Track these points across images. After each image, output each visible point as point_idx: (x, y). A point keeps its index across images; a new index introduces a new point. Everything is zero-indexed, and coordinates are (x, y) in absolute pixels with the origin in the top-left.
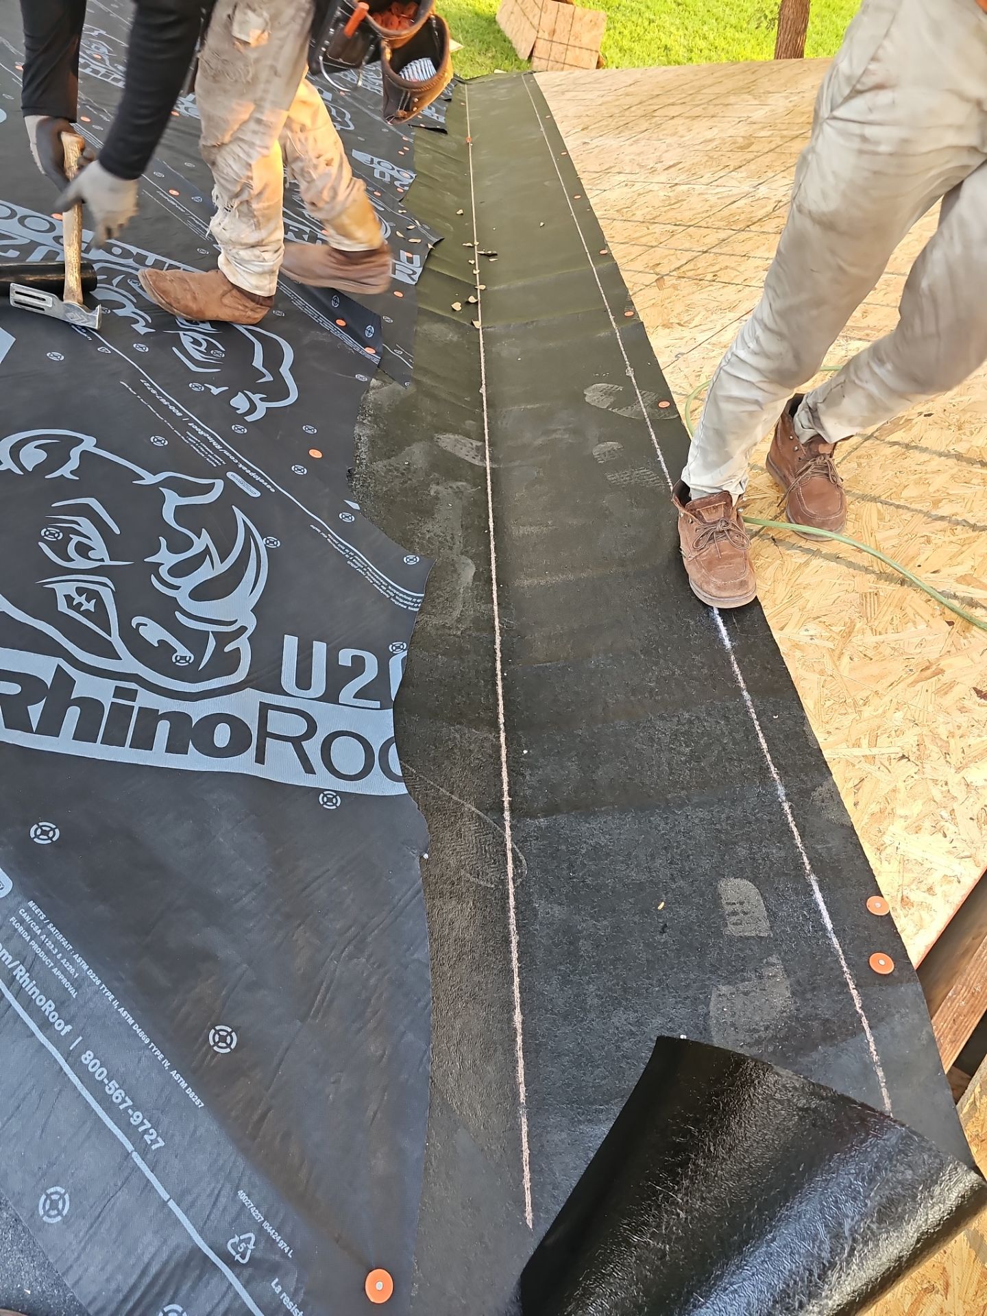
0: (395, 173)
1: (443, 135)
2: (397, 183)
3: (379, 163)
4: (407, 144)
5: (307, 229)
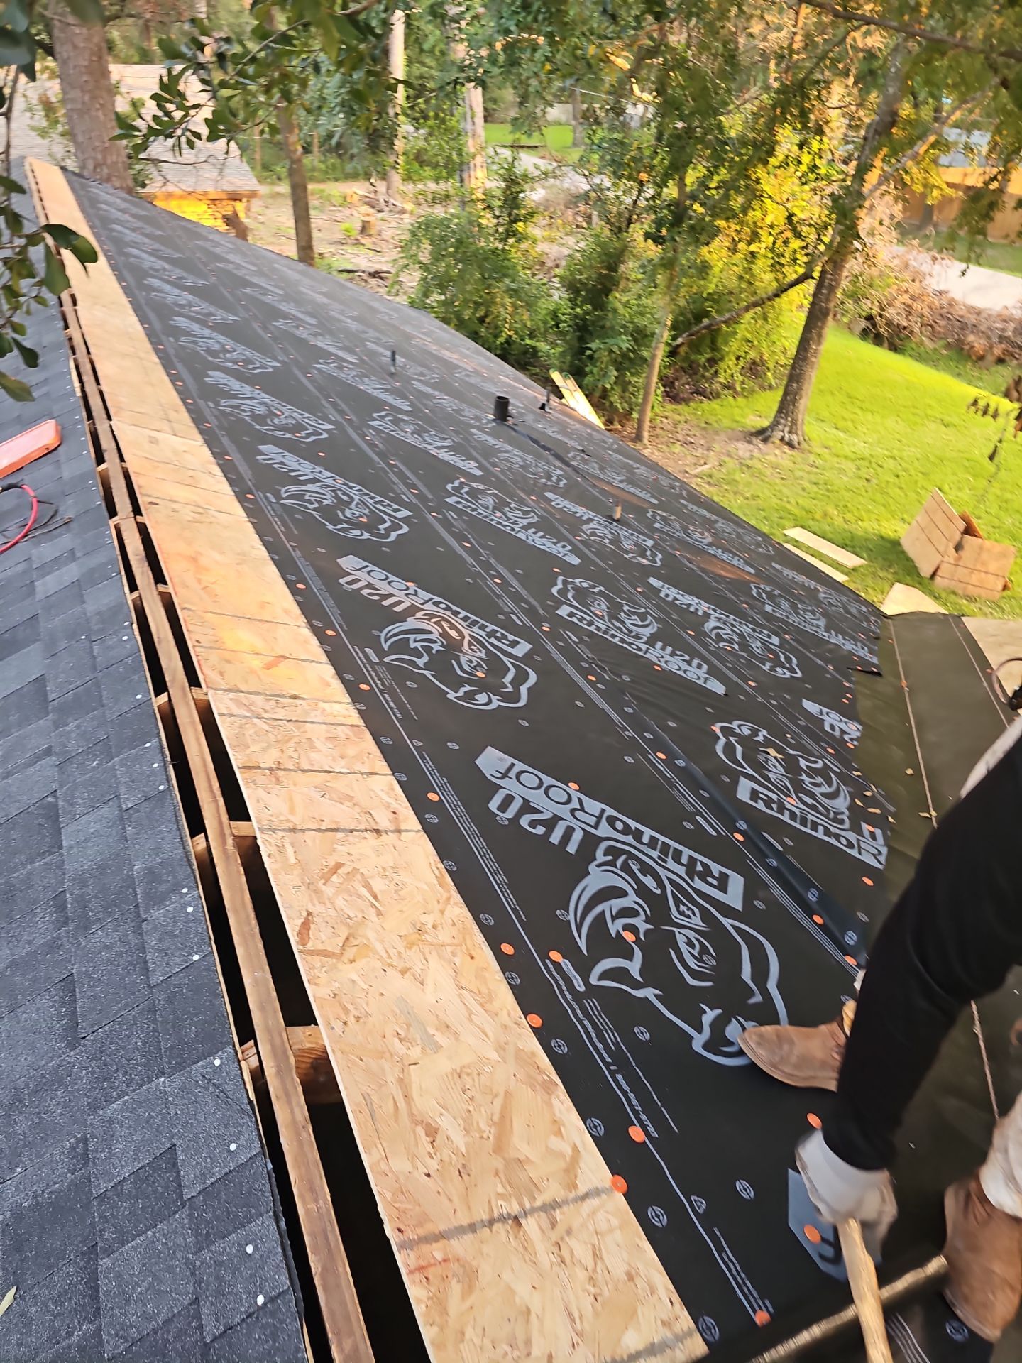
0: (843, 726)
1: (878, 678)
2: (846, 737)
3: (827, 714)
4: (849, 690)
5: (774, 797)
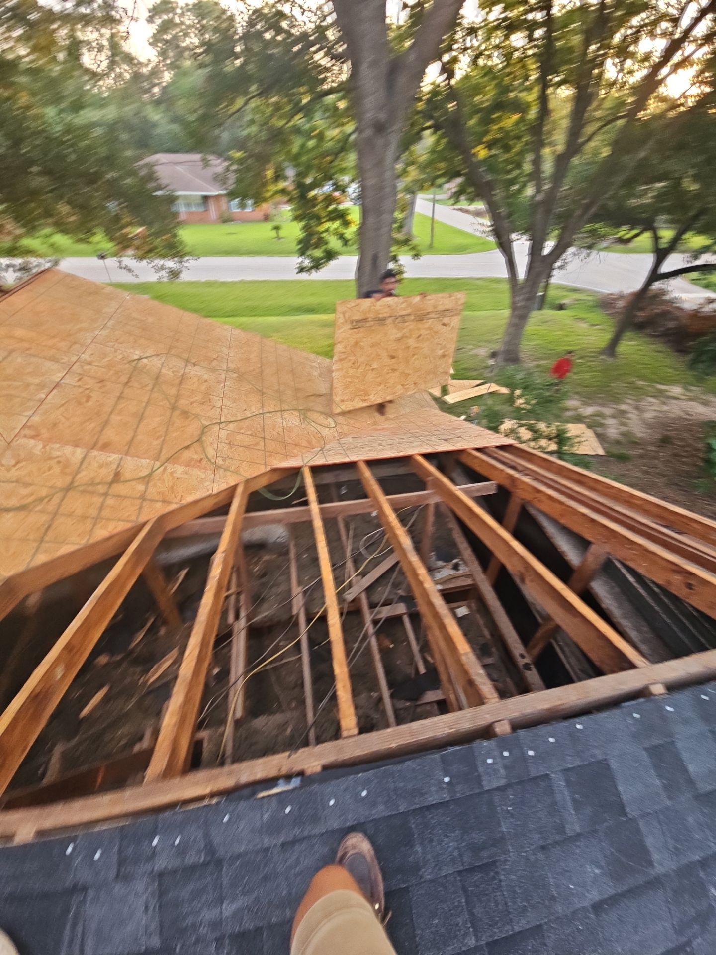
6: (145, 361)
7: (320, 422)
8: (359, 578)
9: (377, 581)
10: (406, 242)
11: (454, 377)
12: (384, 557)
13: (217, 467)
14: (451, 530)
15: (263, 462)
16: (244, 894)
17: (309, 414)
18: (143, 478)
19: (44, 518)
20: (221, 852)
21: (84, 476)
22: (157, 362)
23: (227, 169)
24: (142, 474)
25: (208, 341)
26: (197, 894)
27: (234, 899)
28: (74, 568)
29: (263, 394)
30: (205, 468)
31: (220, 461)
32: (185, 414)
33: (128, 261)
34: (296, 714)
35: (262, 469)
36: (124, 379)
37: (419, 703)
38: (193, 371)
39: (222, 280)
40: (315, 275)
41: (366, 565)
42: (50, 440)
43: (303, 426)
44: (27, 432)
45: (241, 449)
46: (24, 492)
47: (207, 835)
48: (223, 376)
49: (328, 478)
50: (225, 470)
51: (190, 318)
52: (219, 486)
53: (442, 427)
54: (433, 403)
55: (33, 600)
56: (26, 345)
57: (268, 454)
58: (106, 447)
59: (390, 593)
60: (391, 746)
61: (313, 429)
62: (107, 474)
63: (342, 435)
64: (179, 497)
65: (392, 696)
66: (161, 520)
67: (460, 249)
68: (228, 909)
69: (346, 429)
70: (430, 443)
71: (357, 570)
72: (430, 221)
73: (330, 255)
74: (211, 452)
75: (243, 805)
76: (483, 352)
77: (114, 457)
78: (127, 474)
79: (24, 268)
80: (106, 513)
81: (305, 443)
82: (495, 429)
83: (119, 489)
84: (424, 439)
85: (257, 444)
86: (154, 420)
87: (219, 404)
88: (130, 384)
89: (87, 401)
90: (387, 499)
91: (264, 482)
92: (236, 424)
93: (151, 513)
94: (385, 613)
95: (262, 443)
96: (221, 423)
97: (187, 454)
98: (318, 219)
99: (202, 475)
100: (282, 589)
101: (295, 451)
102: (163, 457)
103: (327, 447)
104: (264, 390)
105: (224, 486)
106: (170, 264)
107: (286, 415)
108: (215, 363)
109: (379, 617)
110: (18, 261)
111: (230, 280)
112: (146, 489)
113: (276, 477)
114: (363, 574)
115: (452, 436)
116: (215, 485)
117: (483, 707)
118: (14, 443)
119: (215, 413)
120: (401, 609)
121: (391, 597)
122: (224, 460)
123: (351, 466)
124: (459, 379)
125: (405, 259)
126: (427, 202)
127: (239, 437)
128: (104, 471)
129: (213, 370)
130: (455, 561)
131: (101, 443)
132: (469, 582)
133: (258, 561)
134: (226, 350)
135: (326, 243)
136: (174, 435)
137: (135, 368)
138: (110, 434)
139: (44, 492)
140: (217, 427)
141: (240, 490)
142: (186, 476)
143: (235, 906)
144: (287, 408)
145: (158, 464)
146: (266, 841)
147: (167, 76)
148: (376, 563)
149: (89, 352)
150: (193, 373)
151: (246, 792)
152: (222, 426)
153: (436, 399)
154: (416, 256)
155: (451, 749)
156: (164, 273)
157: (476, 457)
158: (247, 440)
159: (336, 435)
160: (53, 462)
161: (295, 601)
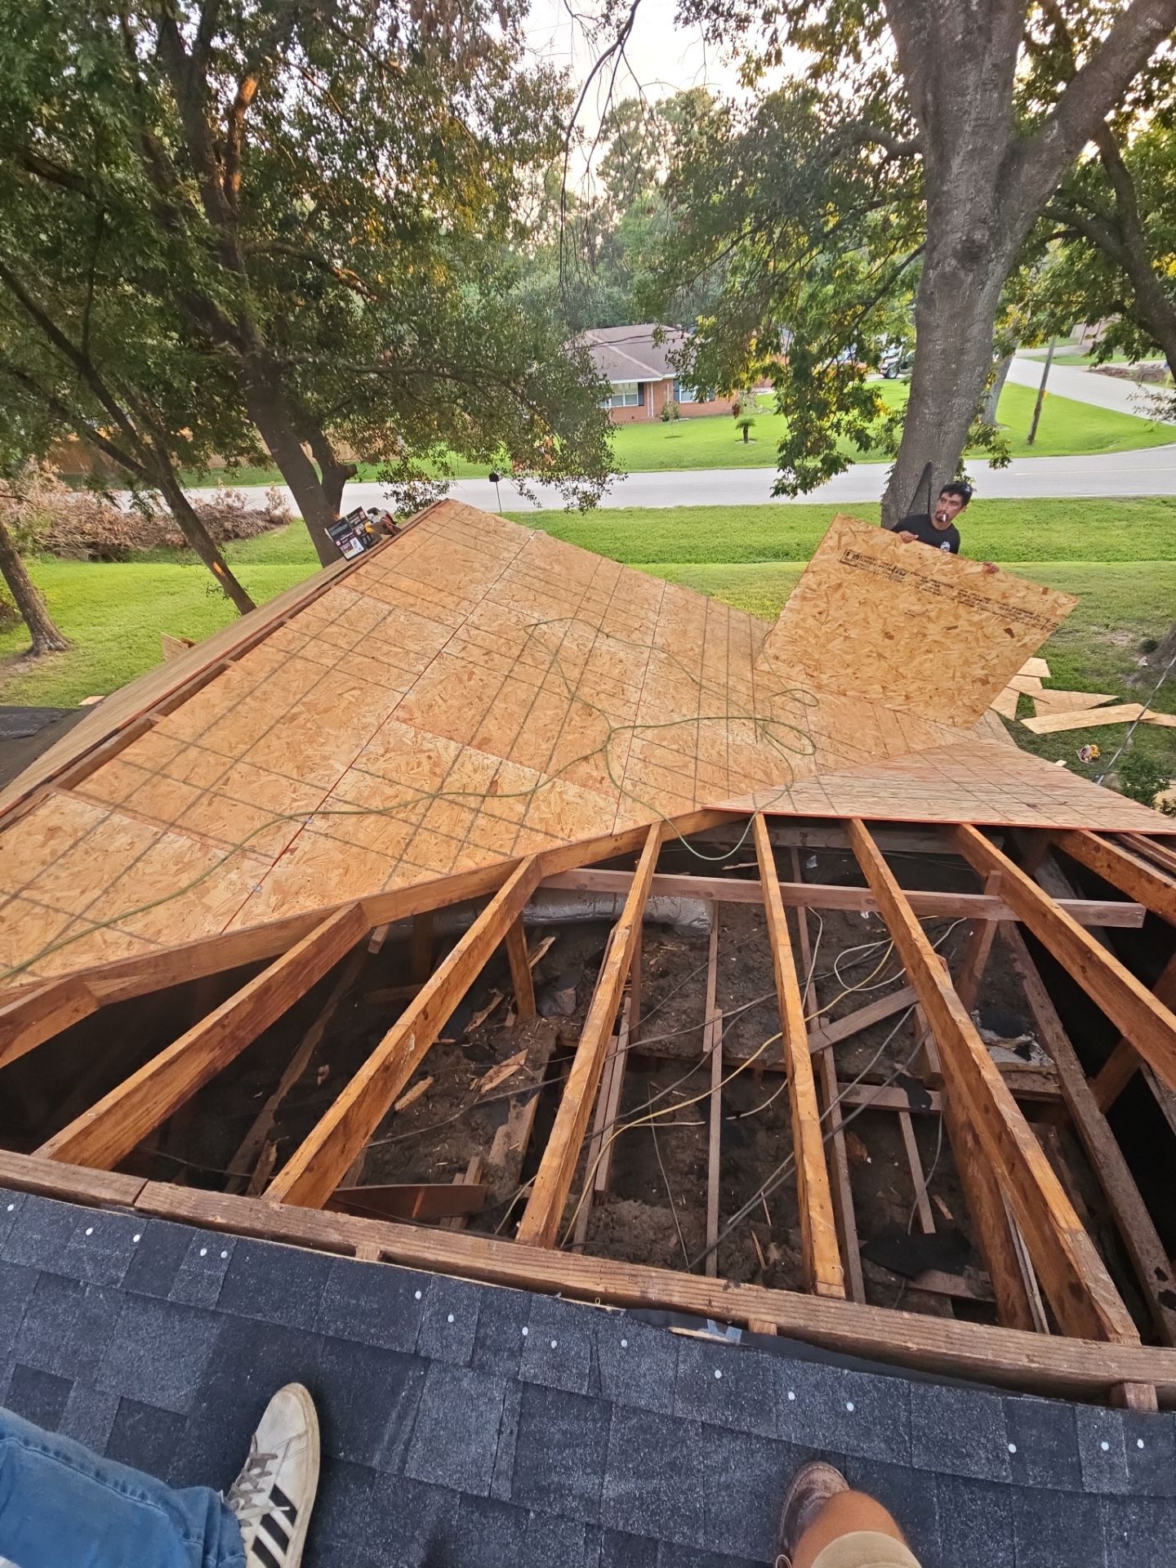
6: (544, 627)
7: (789, 744)
8: (825, 1021)
9: (858, 1037)
10: (985, 438)
11: (1046, 684)
12: (876, 996)
13: (623, 793)
14: (1021, 977)
15: (691, 796)
16: (638, 1474)
17: (771, 727)
18: (526, 794)
19: (407, 829)
20: (612, 1392)
21: (454, 782)
22: (558, 630)
23: (690, 343)
24: (524, 789)
25: (630, 602)
26: (571, 1441)
27: (622, 1476)
28: (428, 904)
29: (701, 687)
30: (607, 793)
31: (628, 786)
32: (588, 708)
33: (532, 483)
34: (688, 1218)
35: (689, 808)
36: (515, 652)
37: (913, 1285)
38: (605, 645)
39: (648, 507)
40: (801, 498)
41: (841, 1001)
42: (423, 728)
43: (759, 746)
44: (401, 713)
45: (661, 771)
46: (389, 791)
47: (594, 1355)
48: (646, 655)
49: (792, 838)
50: (634, 800)
51: (607, 566)
52: (623, 824)
53: (1024, 779)
54: (1004, 730)
55: (379, 937)
56: (411, 600)
57: (699, 784)
58: (484, 744)
59: (879, 1063)
60: (910, 1345)
61: (775, 753)
62: (481, 782)
63: (823, 768)
64: (567, 831)
65: (863, 1252)
66: (542, 858)
67: (1096, 445)
68: (613, 1488)
69: (831, 758)
70: (997, 806)
71: (821, 1006)
72: (1036, 397)
73: (834, 465)
74: (617, 770)
75: (650, 1333)
76: (1122, 641)
77: (493, 760)
78: (505, 787)
79: (409, 496)
80: (474, 836)
81: (760, 775)
82: (1146, 799)
83: (493, 805)
84: (984, 797)
85: (686, 766)
86: (546, 715)
87: (635, 698)
88: (522, 659)
89: (469, 679)
90: (907, 896)
91: (689, 827)
92: (656, 731)
93: (529, 847)
94: (867, 1096)
95: (692, 766)
96: (635, 727)
97: (584, 769)
98: (823, 409)
99: (602, 804)
100: (691, 1003)
101: (743, 786)
102: (552, 769)
103: (797, 786)
104: (704, 682)
105: (630, 826)
106: (586, 486)
107: (735, 725)
108: (636, 636)
109: (853, 1100)
110: (403, 488)
111: (661, 507)
112: (527, 811)
113: (706, 823)
114: (833, 1017)
115: (1046, 800)
116: (618, 821)
117: (1104, 1345)
118: (386, 727)
119: (626, 711)
120: (898, 1098)
121: (881, 1071)
122: (634, 785)
123: (839, 824)
124: (1059, 689)
125: (975, 467)
126: (1032, 362)
127: (659, 752)
128: (478, 777)
129: (634, 645)
130: (1023, 1038)
131: (479, 737)
132: (1052, 1088)
133: (658, 949)
134: (653, 617)
135: (831, 446)
136: (570, 737)
137: (531, 636)
138: (491, 727)
139: (409, 795)
140: (629, 732)
141: (653, 834)
142: (578, 800)
143: (623, 1487)
144: (736, 714)
145: (545, 777)
146: (681, 1409)
147: (617, 218)
148: (860, 1002)
149: (478, 611)
150: (604, 648)
151: (655, 1315)
152: (637, 731)
153: (1006, 722)
154: (1002, 461)
155: (1027, 1398)
156: (575, 500)
157: (1098, 847)
158: (670, 758)
159: (813, 767)
160: (423, 757)
161: (708, 1031)
